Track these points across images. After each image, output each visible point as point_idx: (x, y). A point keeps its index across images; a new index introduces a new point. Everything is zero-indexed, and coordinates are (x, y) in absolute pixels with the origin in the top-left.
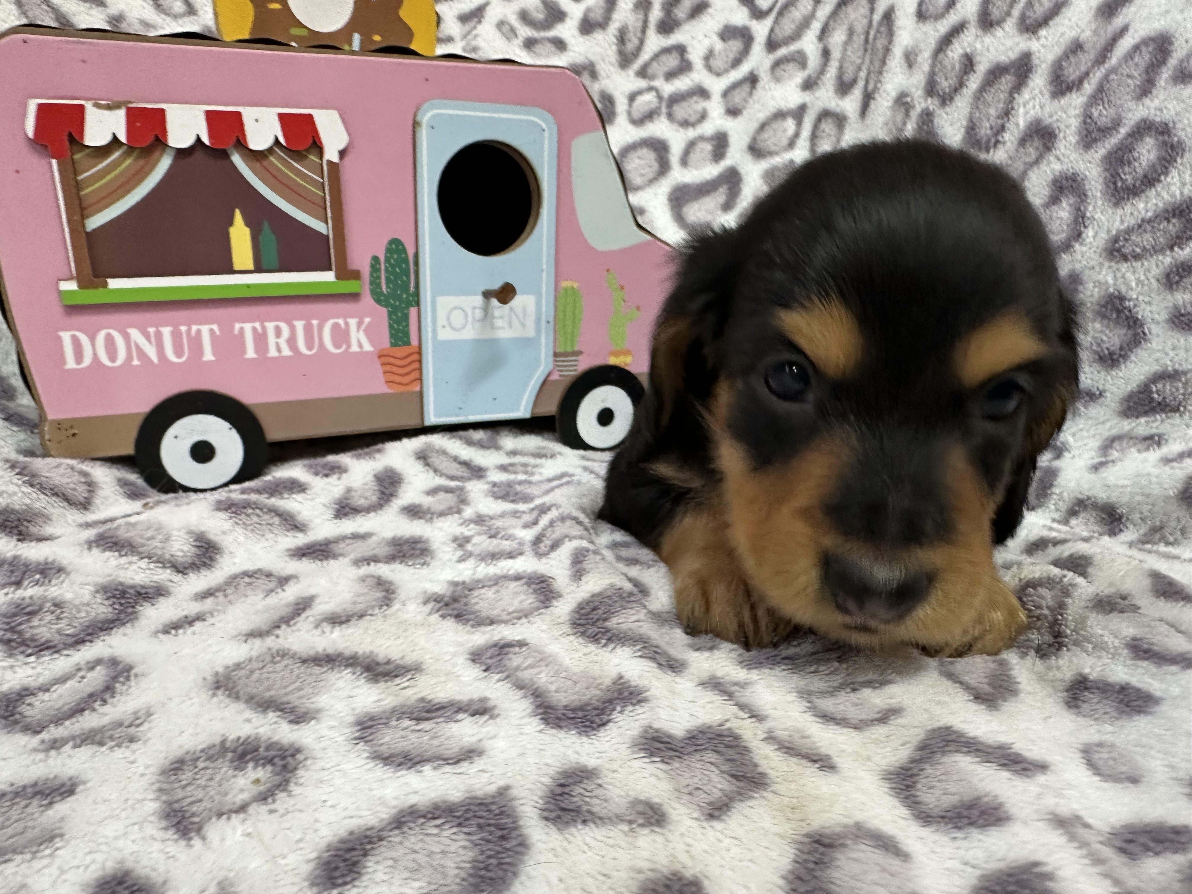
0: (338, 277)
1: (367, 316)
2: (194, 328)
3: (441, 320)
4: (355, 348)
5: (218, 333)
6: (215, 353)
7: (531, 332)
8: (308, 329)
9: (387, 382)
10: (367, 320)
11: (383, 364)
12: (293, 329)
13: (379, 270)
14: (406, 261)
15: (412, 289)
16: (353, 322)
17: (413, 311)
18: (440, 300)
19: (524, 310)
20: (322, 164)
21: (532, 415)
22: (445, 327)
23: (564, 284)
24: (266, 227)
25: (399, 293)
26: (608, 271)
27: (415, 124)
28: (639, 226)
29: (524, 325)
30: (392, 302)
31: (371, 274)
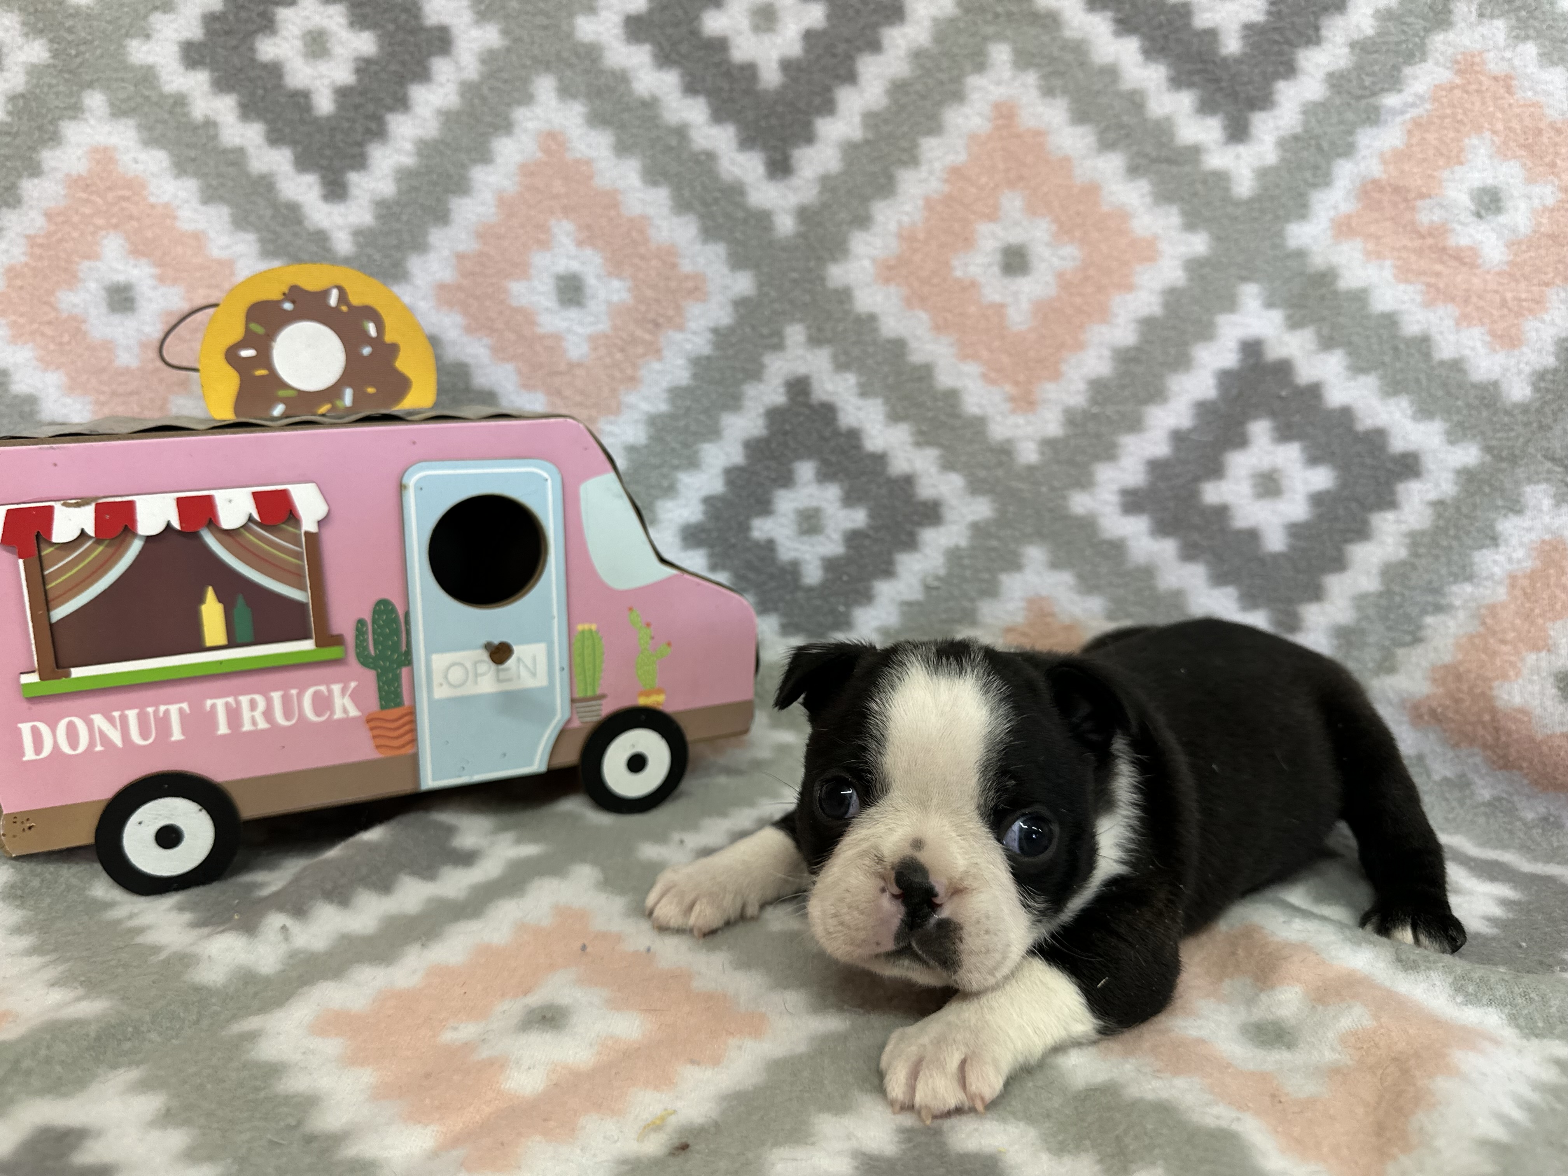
0: (317, 645)
1: (353, 680)
2: (162, 708)
3: (437, 678)
4: (338, 715)
5: (188, 711)
6: (184, 732)
7: (541, 681)
8: (286, 702)
9: (378, 747)
10: (353, 684)
11: (372, 729)
12: (269, 701)
13: (366, 632)
14: (396, 620)
15: (404, 648)
16: (336, 688)
17: (404, 671)
18: (435, 657)
19: (534, 659)
20: (300, 535)
21: (548, 769)
22: (441, 685)
23: (580, 627)
24: (240, 601)
25: (389, 653)
26: (631, 609)
27: (402, 488)
28: (663, 561)
29: (534, 674)
30: (381, 663)
31: (357, 637)
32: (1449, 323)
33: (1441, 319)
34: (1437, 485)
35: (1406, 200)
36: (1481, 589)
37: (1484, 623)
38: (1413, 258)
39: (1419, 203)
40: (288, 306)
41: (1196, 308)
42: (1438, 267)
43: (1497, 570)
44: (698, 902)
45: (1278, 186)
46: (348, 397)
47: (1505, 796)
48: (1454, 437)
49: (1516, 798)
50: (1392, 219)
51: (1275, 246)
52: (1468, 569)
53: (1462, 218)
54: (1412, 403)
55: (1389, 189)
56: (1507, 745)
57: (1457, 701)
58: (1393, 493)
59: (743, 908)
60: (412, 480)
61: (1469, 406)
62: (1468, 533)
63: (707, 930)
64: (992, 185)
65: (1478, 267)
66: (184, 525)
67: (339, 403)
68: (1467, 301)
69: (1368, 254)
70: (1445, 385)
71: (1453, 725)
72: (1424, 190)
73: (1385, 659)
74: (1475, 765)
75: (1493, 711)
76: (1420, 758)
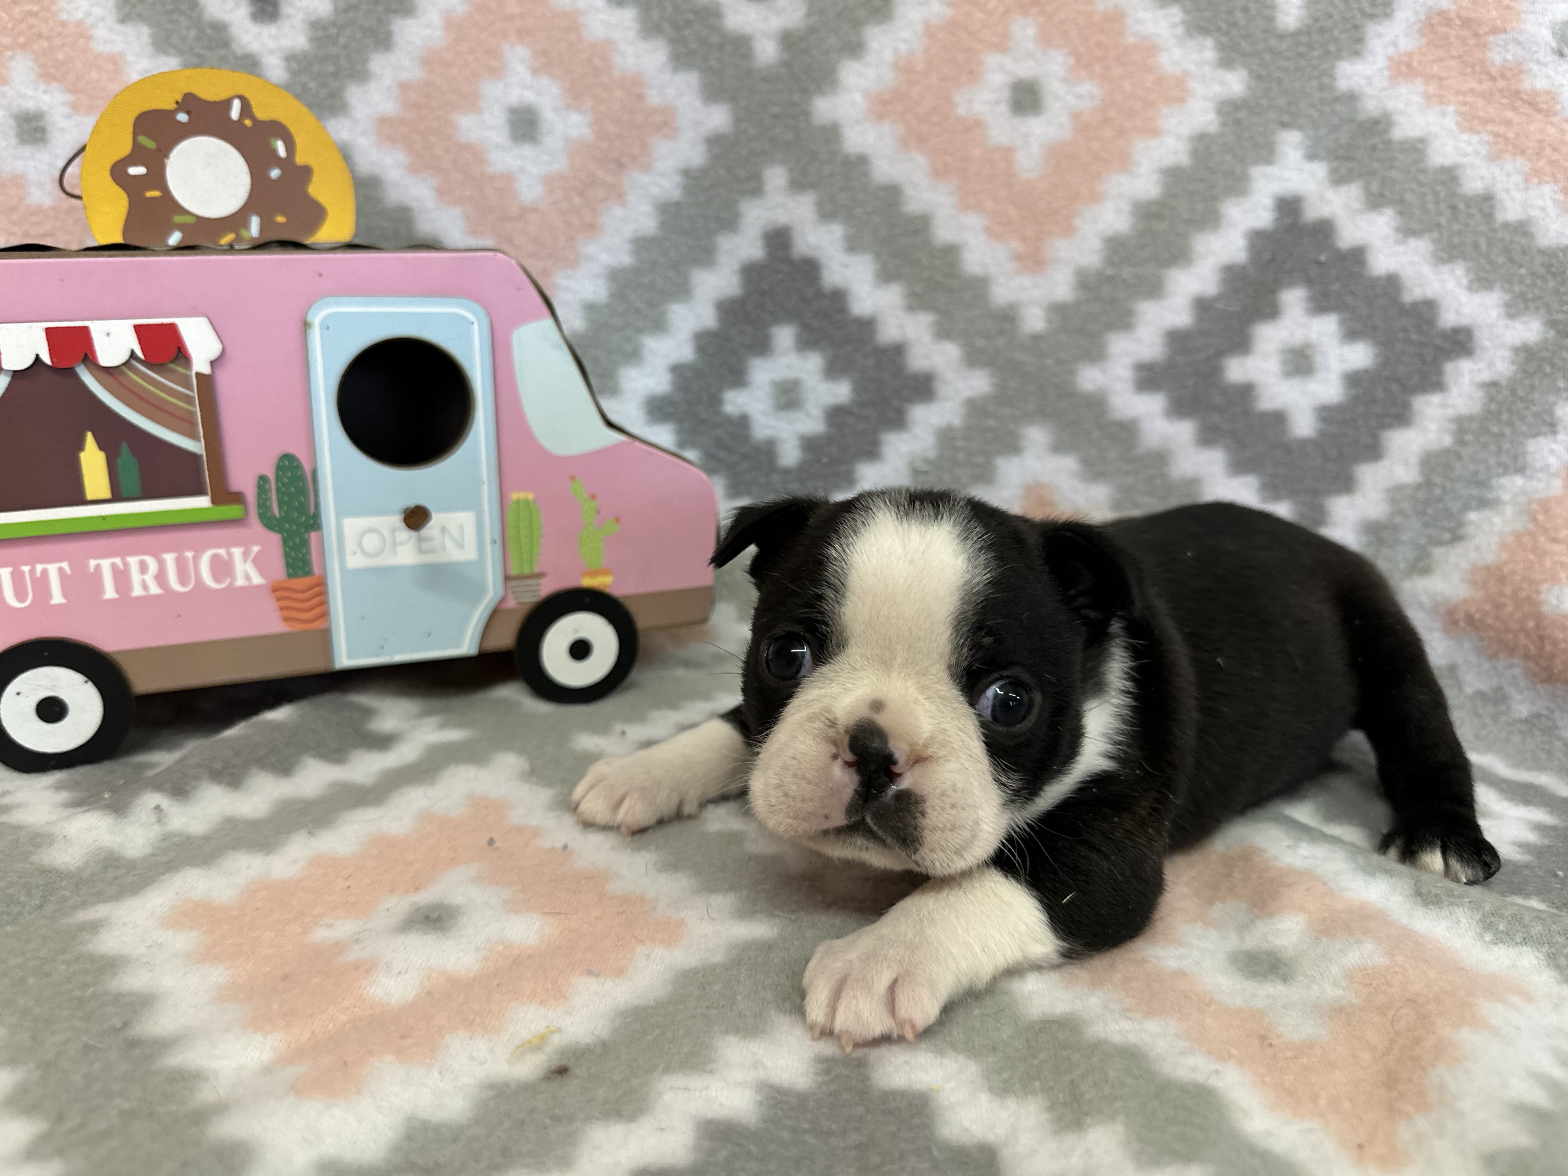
0: (214, 502)
1: (257, 543)
2: (39, 568)
3: (350, 545)
4: (240, 582)
5: (69, 571)
6: (65, 594)
7: (469, 554)
8: (181, 564)
9: (286, 619)
10: (256, 549)
11: (278, 599)
12: (161, 563)
13: (269, 490)
14: (302, 478)
15: (312, 511)
16: (237, 552)
17: (312, 536)
18: (346, 521)
19: (461, 529)
20: (191, 376)
21: (480, 652)
22: (355, 553)
23: (515, 496)
24: (125, 449)
25: (296, 515)
26: (573, 478)
27: (306, 325)
28: (610, 424)
29: (461, 546)
30: (287, 526)
31: (259, 496)
32: (1517, 178)
33: (1508, 175)
34: (1491, 364)
35: (1477, 35)
36: (1534, 483)
37: (1534, 520)
38: (1481, 103)
39: (1491, 38)
40: (182, 117)
41: (1229, 158)
42: (1510, 114)
43: (1553, 460)
44: (628, 798)
45: (1330, 16)
46: (255, 227)
47: (1545, 712)
48: (1512, 311)
49: (1557, 715)
50: (1459, 57)
51: (1322, 88)
52: (1520, 460)
53: (1541, 56)
54: (1468, 270)
55: (1458, 22)
56: (1552, 656)
57: (1499, 606)
58: (1440, 373)
59: (680, 805)
60: (317, 317)
61: (1533, 274)
62: (1522, 418)
63: (636, 828)
64: (1002, 10)
65: (1555, 114)
66: (55, 360)
67: (243, 233)
68: (1539, 154)
69: (1427, 97)
70: (1507, 251)
71: (1492, 633)
72: (1499, 23)
73: (1419, 559)
74: (1514, 678)
75: (1539, 618)
76: (1452, 669)
